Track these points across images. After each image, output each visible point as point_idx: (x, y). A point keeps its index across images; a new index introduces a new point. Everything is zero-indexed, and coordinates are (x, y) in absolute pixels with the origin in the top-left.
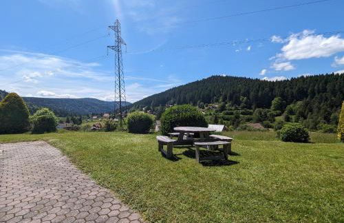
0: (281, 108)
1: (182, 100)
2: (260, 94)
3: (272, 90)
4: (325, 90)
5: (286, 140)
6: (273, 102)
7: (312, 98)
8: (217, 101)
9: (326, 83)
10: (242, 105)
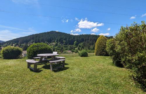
0: (77, 45)
1: (37, 41)
2: (70, 40)
3: (74, 38)
4: (88, 39)
5: (82, 56)
6: (74, 43)
7: (85, 42)
8: (54, 42)
9: (89, 37)
10: (64, 43)
